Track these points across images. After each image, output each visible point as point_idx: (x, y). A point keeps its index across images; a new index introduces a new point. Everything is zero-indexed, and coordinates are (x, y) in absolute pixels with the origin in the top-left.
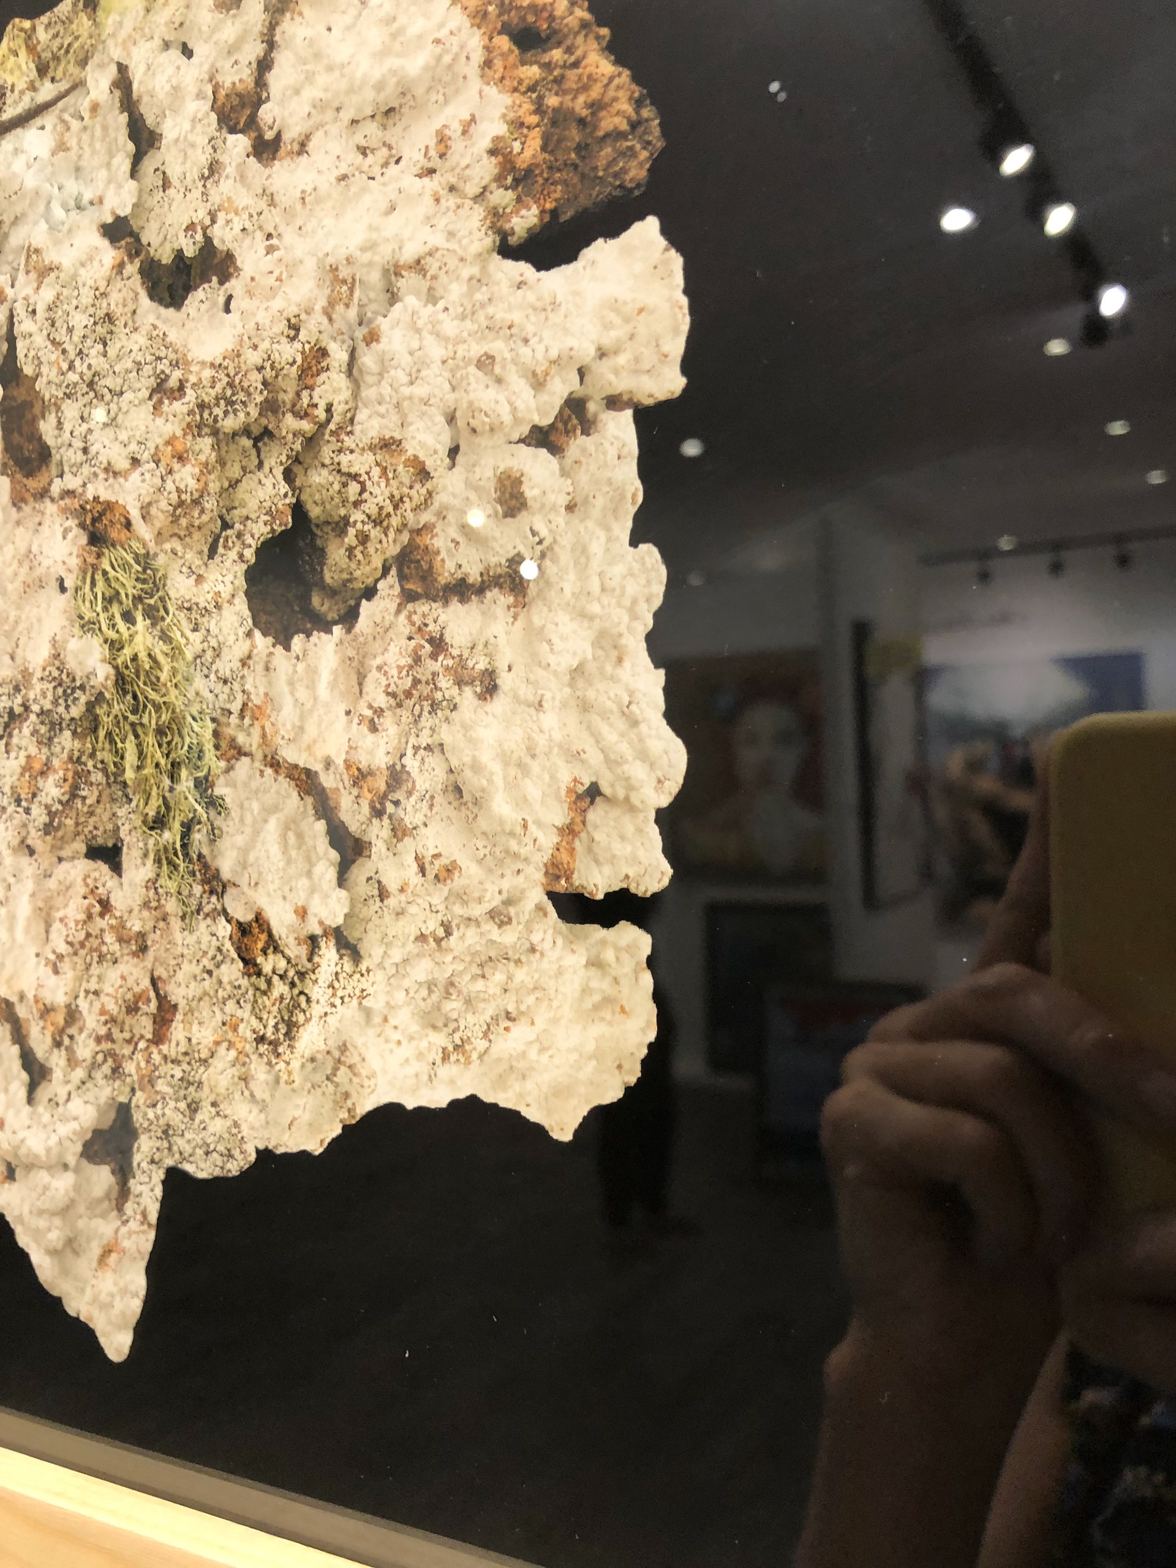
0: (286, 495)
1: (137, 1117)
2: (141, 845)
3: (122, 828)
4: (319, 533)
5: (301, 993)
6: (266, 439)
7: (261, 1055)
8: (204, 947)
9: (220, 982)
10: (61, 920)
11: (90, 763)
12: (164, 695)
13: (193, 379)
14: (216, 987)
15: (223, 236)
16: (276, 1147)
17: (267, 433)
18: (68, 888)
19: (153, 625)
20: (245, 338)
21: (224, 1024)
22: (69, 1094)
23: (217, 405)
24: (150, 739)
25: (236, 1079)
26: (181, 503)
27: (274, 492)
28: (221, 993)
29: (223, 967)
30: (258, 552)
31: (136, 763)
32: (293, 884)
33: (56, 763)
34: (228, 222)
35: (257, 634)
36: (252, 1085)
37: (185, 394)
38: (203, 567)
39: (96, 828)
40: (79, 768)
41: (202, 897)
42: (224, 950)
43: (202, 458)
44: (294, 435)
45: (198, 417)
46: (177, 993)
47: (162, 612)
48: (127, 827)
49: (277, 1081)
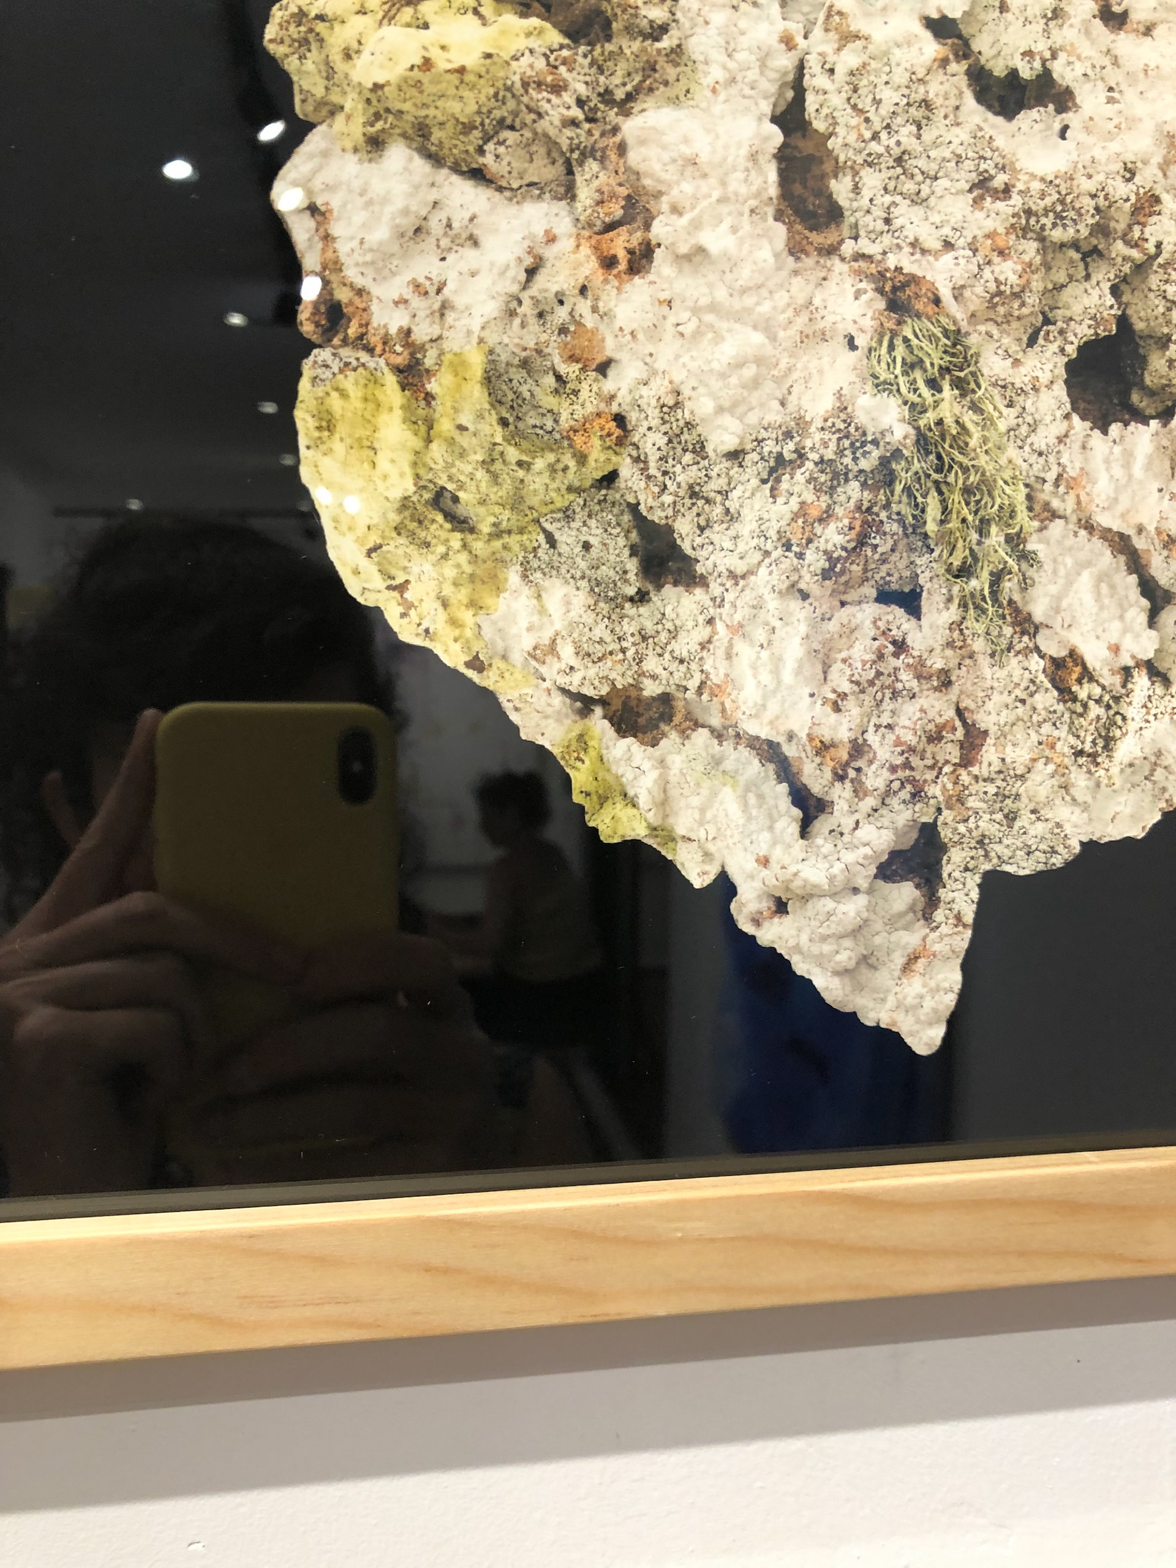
0: (1111, 307)
1: (945, 834)
2: (944, 591)
3: (921, 576)
4: (1142, 343)
5: (1117, 713)
6: (1095, 256)
7: (1080, 766)
8: (1016, 680)
9: (1034, 709)
10: (844, 661)
11: (883, 515)
12: (973, 459)
13: (1020, 186)
14: (1031, 713)
15: (1063, 72)
16: (1100, 838)
17: (1095, 252)
18: (852, 631)
19: (963, 395)
20: (1080, 166)
21: (1040, 743)
22: (857, 823)
23: (1046, 216)
24: (957, 497)
25: (1056, 788)
26: (1000, 293)
27: (1099, 302)
28: (1035, 718)
29: (1037, 696)
30: (1080, 349)
31: (939, 517)
32: (1106, 625)
33: (839, 511)
34: (1069, 63)
35: (1076, 418)
36: (1072, 791)
37: (1010, 197)
38: (1021, 353)
39: (889, 575)
40: (869, 518)
41: (1012, 637)
42: (1038, 681)
43: (1026, 258)
44: (1124, 259)
45: (1024, 222)
46: (985, 720)
47: (973, 385)
48: (928, 574)
49: (1098, 785)
